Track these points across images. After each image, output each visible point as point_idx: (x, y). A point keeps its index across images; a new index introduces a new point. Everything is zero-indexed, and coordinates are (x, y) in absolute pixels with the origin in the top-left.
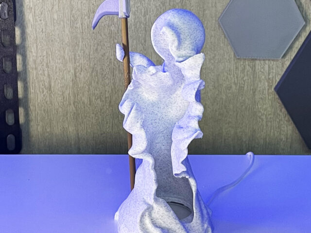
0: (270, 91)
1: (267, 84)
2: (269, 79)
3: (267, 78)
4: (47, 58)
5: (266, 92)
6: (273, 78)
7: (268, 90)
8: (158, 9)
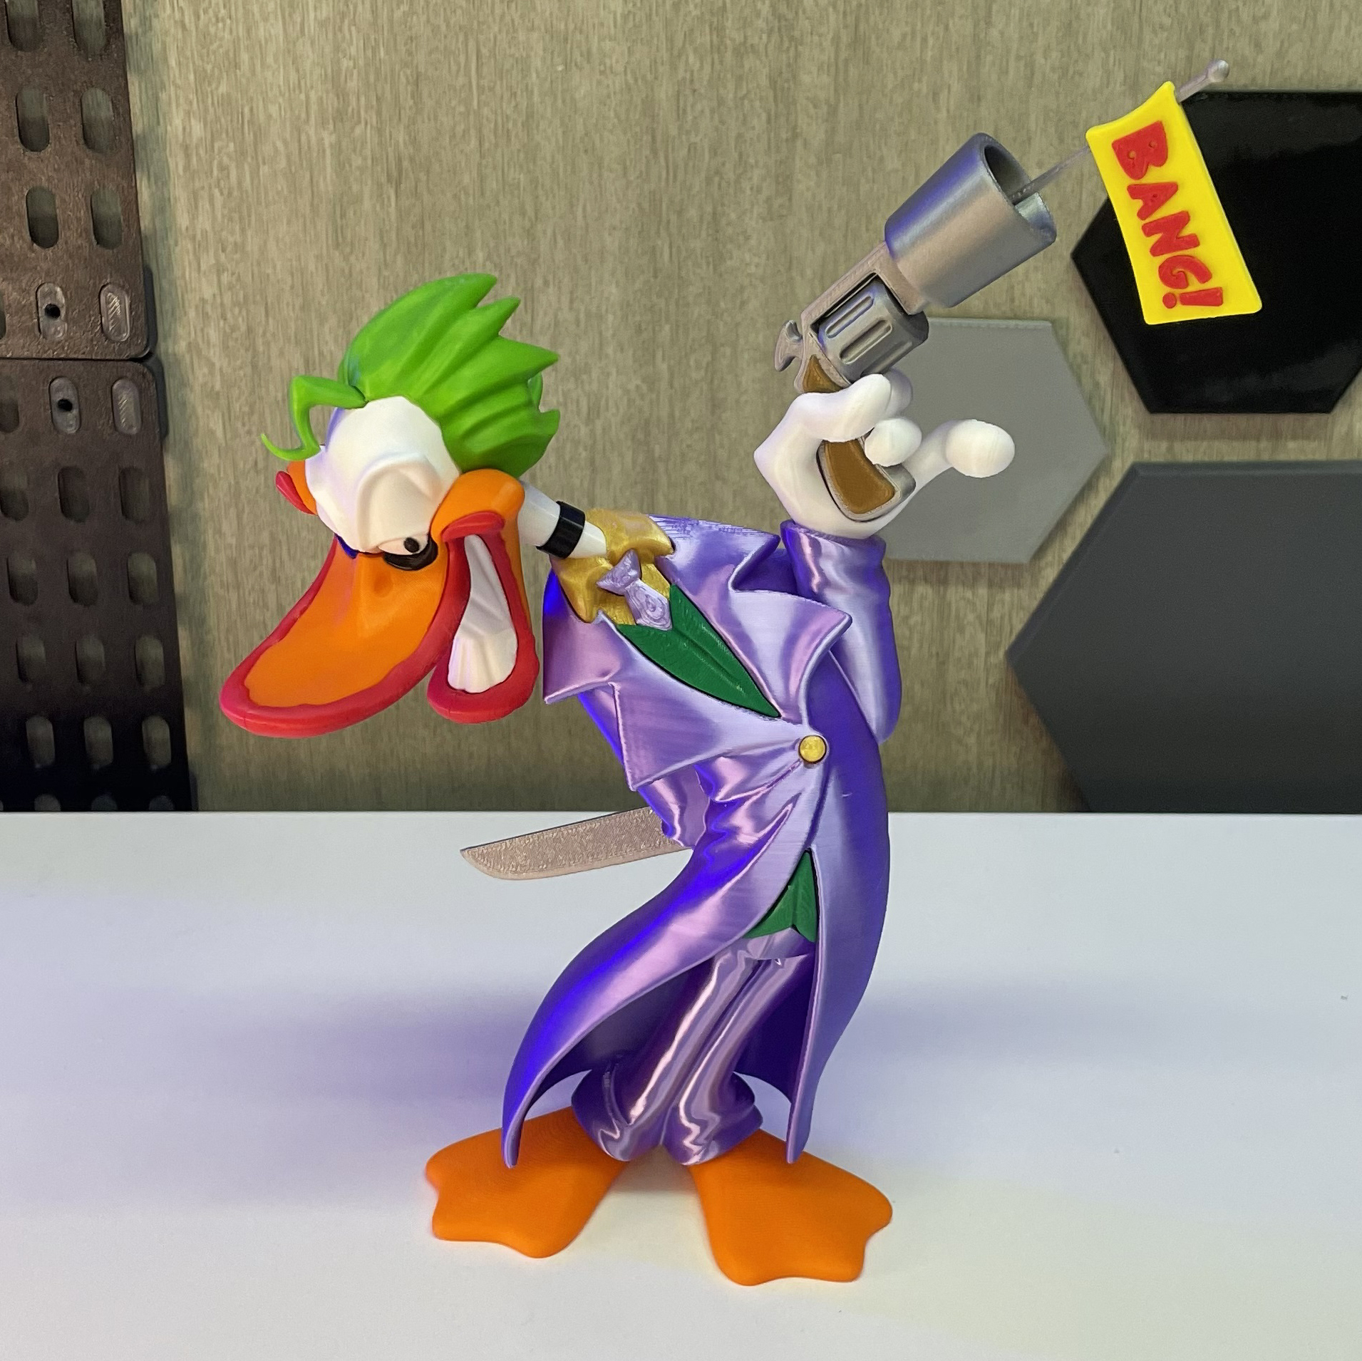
0: (993, 660)
1: (981, 637)
2: (990, 622)
3: (984, 619)
4: (272, 551)
5: (979, 662)
6: (1002, 618)
7: (988, 654)
8: (631, 402)
